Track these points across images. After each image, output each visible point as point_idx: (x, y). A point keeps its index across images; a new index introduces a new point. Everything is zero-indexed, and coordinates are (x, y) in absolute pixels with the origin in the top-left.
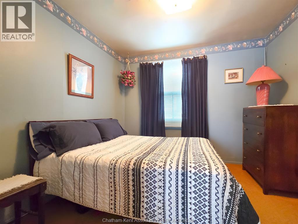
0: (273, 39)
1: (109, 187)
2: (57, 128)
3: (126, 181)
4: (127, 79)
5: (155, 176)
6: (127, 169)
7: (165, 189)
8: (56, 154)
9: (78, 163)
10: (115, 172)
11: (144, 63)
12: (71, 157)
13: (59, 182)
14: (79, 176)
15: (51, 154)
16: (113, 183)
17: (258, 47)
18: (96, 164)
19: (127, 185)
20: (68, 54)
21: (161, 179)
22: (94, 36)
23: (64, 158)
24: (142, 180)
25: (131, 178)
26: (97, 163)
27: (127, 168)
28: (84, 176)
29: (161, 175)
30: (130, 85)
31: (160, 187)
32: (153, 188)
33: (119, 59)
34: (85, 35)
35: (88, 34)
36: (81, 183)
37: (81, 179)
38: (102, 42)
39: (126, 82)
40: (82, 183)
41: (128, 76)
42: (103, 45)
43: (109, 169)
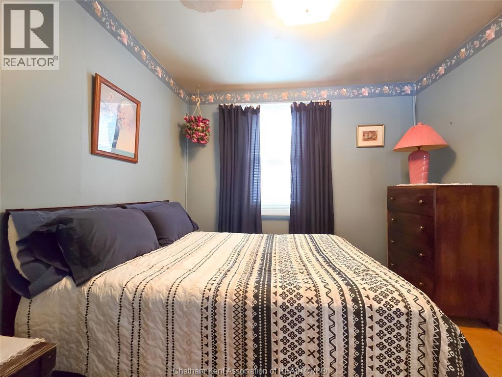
0: (428, 86)
1: (202, 346)
2: (75, 224)
3: (240, 331)
4: (198, 130)
5: (300, 319)
6: (242, 307)
7: (322, 342)
8: (75, 281)
9: (128, 299)
10: (215, 314)
11: (226, 104)
12: (111, 286)
13: (79, 342)
14: (130, 327)
15: (59, 280)
16: (210, 338)
17: (404, 95)
18: (171, 299)
19: (241, 340)
20: (95, 76)
21: (314, 325)
22: (142, 48)
23: (95, 289)
24: (274, 328)
25: (250, 325)
26: (174, 297)
27: (241, 305)
28: (143, 325)
29: (314, 317)
30: (202, 142)
31: (312, 340)
32: (296, 344)
33: (180, 94)
34: (126, 44)
35: (130, 42)
36: (135, 342)
37: (136, 332)
38: (154, 60)
39: (194, 135)
40: (139, 341)
41: (198, 126)
42: (155, 67)
43: (202, 309)
